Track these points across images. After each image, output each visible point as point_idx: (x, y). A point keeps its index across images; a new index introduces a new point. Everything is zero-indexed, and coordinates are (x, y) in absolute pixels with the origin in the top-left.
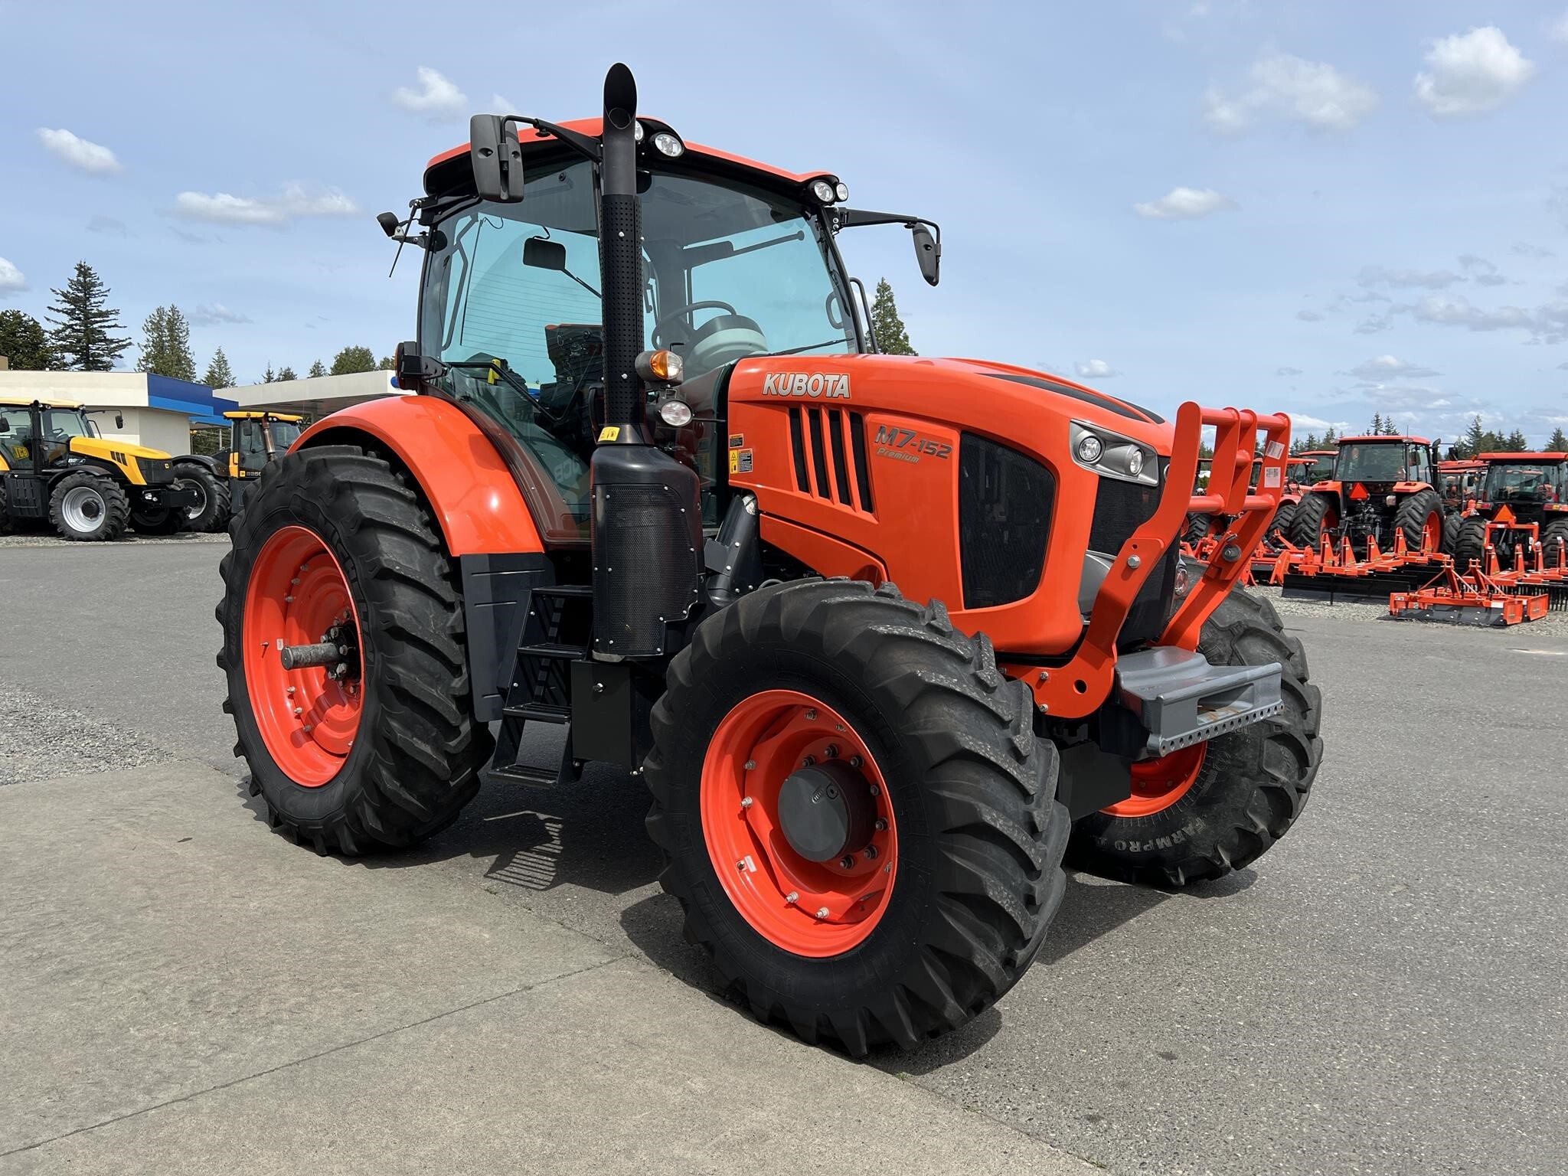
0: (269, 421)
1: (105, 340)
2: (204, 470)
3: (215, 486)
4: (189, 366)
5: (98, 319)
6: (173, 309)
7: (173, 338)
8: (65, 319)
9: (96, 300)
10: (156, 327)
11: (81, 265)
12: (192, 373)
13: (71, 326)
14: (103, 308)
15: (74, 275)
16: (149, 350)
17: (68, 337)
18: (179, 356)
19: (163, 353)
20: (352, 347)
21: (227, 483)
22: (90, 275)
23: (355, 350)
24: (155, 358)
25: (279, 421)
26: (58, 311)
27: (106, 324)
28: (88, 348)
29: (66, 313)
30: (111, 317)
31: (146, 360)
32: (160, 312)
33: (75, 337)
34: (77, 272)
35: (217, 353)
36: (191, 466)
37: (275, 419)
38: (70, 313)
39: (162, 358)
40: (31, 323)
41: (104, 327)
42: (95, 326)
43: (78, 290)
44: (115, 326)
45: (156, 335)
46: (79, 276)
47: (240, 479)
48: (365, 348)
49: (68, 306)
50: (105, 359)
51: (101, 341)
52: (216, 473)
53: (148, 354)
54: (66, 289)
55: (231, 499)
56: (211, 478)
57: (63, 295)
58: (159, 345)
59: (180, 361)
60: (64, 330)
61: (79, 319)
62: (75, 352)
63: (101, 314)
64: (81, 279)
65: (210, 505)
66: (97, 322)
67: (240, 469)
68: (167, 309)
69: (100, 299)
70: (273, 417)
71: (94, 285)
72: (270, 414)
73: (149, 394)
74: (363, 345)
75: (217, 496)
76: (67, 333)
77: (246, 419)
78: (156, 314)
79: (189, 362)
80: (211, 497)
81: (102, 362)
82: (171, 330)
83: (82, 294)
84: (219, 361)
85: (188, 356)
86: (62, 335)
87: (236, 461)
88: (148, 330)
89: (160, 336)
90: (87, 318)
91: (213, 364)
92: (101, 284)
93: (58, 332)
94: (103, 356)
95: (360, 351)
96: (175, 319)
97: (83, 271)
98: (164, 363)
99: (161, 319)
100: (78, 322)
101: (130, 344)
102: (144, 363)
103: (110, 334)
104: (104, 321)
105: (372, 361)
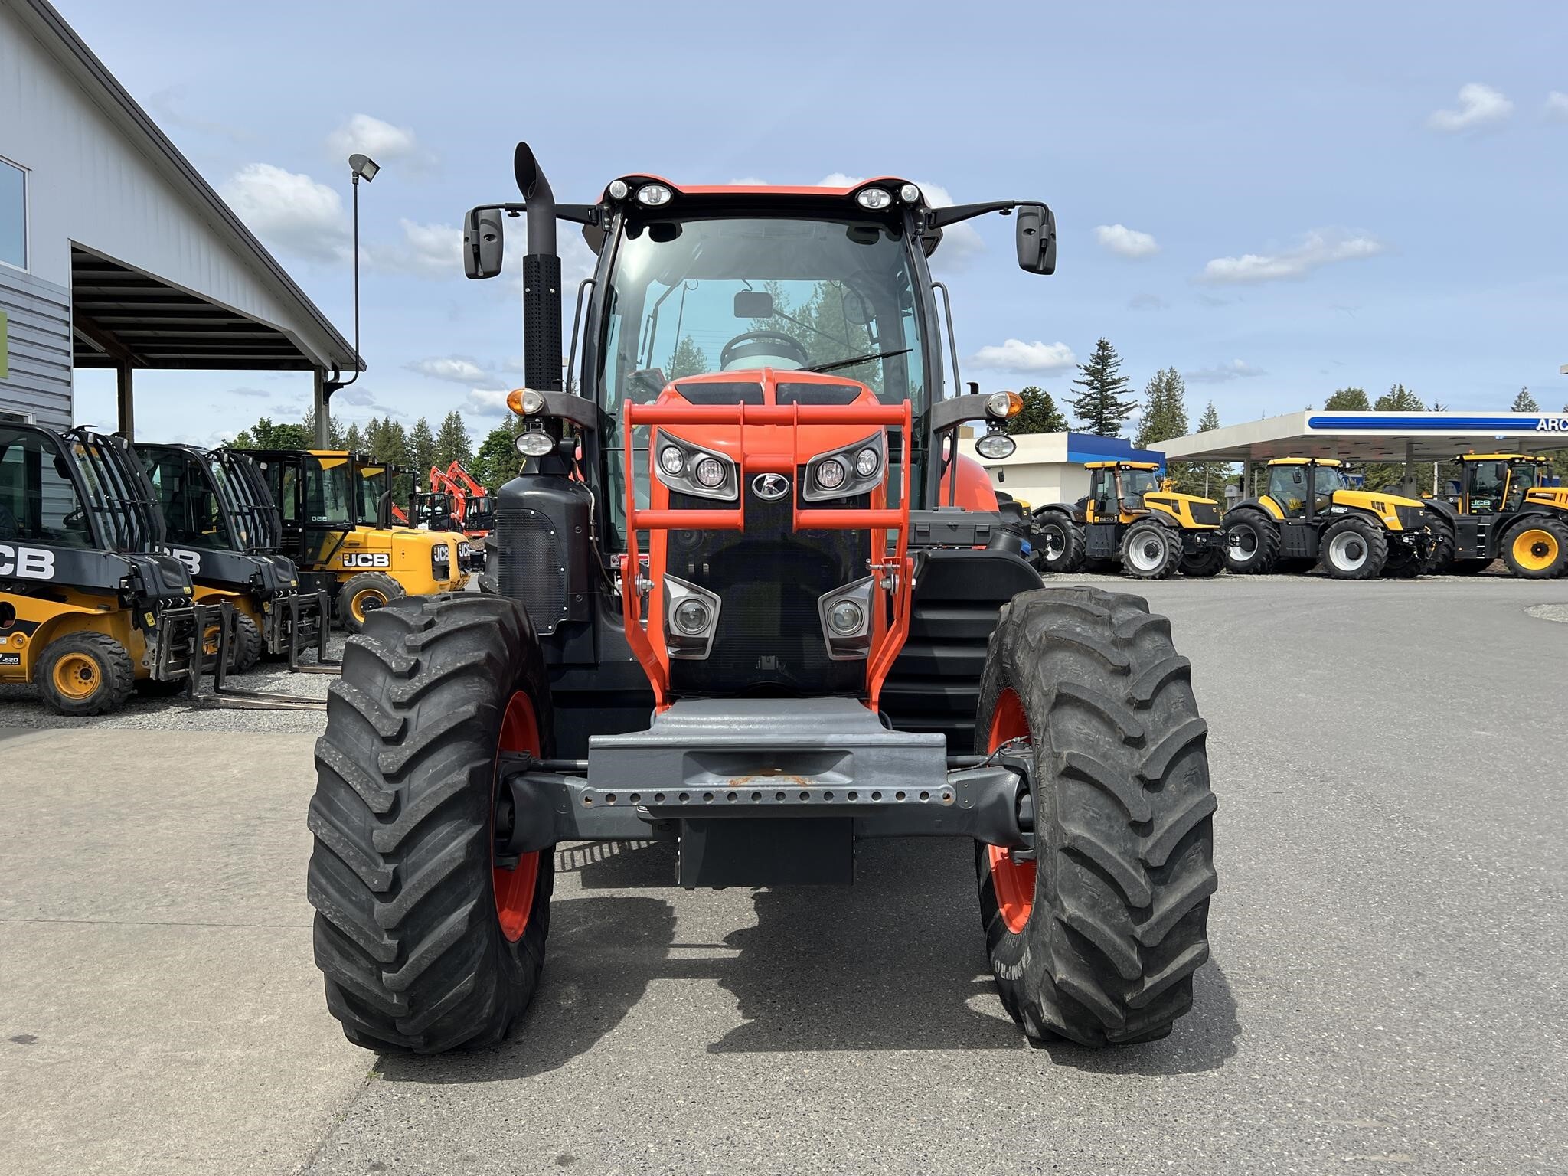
0: (1121, 469)
1: (1116, 405)
2: (1064, 517)
3: (1072, 531)
4: (1183, 421)
5: (1112, 387)
6: (1172, 371)
7: (1170, 397)
8: (1086, 389)
9: (1111, 370)
10: (1157, 388)
11: (1101, 342)
12: (1185, 428)
13: (1089, 395)
14: (1116, 377)
15: (1095, 350)
16: (1149, 409)
17: (1087, 404)
18: (1174, 413)
19: (1161, 412)
20: (1344, 390)
21: (1083, 528)
22: (1108, 348)
23: (1347, 393)
24: (1153, 416)
25: (1132, 468)
26: (1081, 383)
27: (1117, 390)
28: (1101, 413)
29: (1087, 384)
30: (1122, 383)
31: (1146, 419)
32: (1160, 374)
33: (1092, 404)
34: (1098, 347)
35: (1208, 408)
36: (1055, 513)
37: (1128, 467)
38: (1089, 384)
39: (1159, 416)
40: (1044, 396)
41: (1116, 393)
42: (1109, 393)
43: (1097, 363)
44: (1125, 391)
45: (1155, 396)
46: (1099, 350)
47: (1095, 524)
48: (1358, 389)
49: (1089, 378)
50: (1115, 421)
51: (1112, 406)
52: (1074, 519)
53: (1148, 414)
54: (1088, 363)
55: (1085, 543)
56: (1069, 523)
57: (1086, 369)
58: (1157, 406)
59: (1175, 418)
60: (1084, 399)
61: (1096, 388)
62: (1092, 417)
63: (1114, 382)
64: (1100, 353)
65: (1068, 548)
66: (1110, 389)
67: (1095, 515)
68: (1166, 371)
69: (1114, 369)
70: (1125, 466)
71: (1110, 357)
72: (1121, 463)
73: (1069, 451)
74: (1356, 386)
75: (1073, 540)
76: (1086, 401)
77: (1101, 468)
78: (1156, 376)
79: (1182, 419)
80: (1069, 541)
81: (1111, 424)
82: (1169, 390)
83: (1100, 367)
84: (1209, 415)
85: (1182, 412)
86: (1082, 403)
87: (1092, 508)
88: (1150, 392)
89: (1159, 397)
90: (1103, 386)
91: (1204, 418)
92: (1116, 356)
93: (1080, 401)
94: (1113, 418)
95: (1353, 392)
96: (1172, 380)
97: (1103, 346)
98: (1161, 421)
99: (1161, 381)
100: (1095, 391)
101: (1136, 406)
102: (1144, 422)
103: (1120, 399)
104: (1116, 388)
105: (1366, 401)
